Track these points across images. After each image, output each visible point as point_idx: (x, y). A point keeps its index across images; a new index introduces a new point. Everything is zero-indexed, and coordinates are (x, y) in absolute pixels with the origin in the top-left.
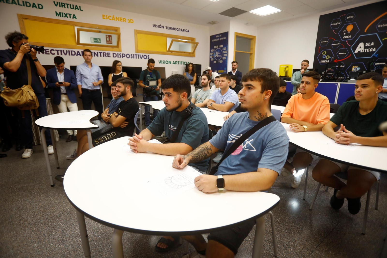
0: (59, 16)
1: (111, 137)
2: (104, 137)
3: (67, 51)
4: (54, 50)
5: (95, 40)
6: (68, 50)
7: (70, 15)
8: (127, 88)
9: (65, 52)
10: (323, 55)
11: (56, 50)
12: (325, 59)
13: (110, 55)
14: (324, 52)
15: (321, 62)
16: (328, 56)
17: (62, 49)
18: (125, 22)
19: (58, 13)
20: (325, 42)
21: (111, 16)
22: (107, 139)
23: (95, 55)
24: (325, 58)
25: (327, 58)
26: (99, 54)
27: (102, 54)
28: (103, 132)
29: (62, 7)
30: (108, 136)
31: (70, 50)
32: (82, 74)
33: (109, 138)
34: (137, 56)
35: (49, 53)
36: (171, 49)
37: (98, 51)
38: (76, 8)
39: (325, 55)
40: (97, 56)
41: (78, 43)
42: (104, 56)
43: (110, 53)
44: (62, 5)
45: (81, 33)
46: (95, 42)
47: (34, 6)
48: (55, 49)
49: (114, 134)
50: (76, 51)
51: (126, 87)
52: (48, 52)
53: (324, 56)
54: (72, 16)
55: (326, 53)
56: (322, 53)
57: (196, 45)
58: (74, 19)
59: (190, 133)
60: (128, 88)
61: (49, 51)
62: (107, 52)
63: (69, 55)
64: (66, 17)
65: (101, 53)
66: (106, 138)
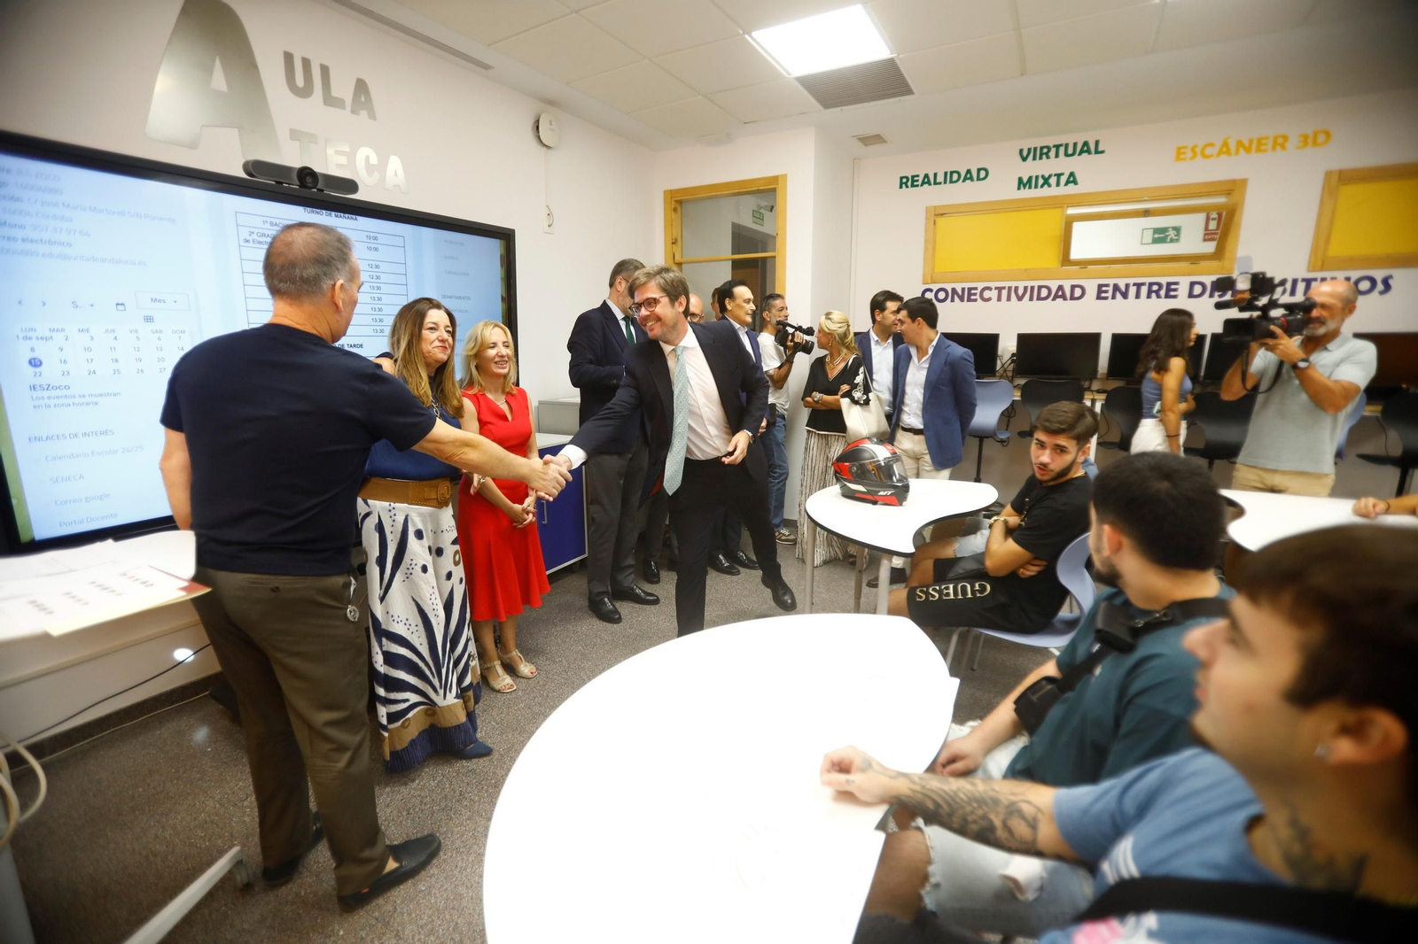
0: (1024, 188)
1: (970, 596)
2: (947, 588)
3: (1026, 288)
4: (990, 289)
5: (1156, 236)
6: (1029, 284)
7: (1059, 176)
9: (1021, 292)
11: (996, 288)
13: (1175, 290)
17: (1013, 284)
18: (1283, 149)
19: (1025, 180)
21: (1212, 145)
23: (1118, 295)
26: (1133, 290)
27: (1144, 290)
29: (1041, 158)
30: (964, 588)
31: (1036, 284)
33: (960, 597)
35: (978, 297)
37: (1131, 281)
38: (1086, 149)
40: (1125, 295)
41: (1066, 260)
42: (1149, 296)
43: (1176, 283)
44: (1042, 153)
45: (1077, 226)
46: (1155, 241)
47: (968, 176)
48: (993, 285)
49: (983, 589)
50: (1054, 285)
52: (975, 294)
54: (1063, 179)
58: (1071, 185)
61: (978, 292)
62: (1164, 281)
63: (1031, 299)
64: (1046, 186)
65: (1139, 286)
66: (951, 591)
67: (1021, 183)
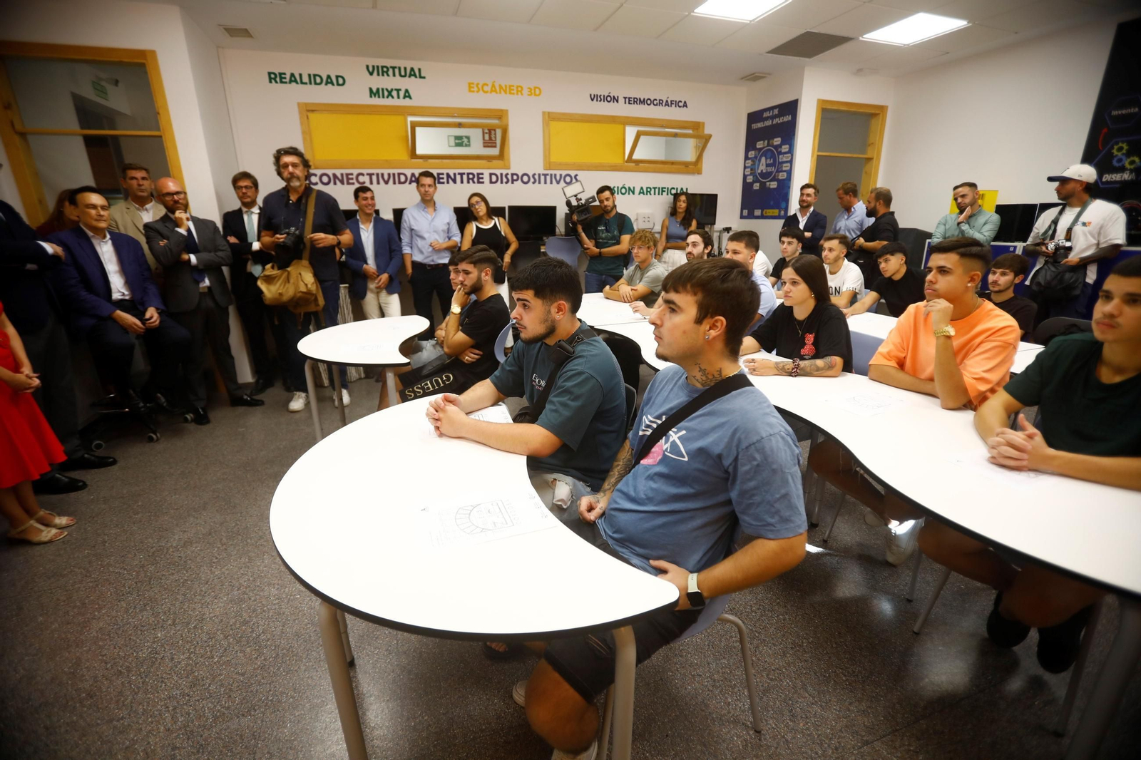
0: (375, 96)
1: (442, 385)
2: (427, 384)
3: (389, 175)
4: (363, 175)
5: (457, 141)
6: (391, 171)
7: (398, 90)
8: (483, 274)
9: (386, 177)
10: (1117, 155)
11: (368, 174)
12: (1122, 169)
13: (482, 178)
14: (1120, 145)
15: (1104, 180)
16: (1132, 158)
17: (380, 171)
18: (522, 94)
19: (374, 90)
20: (1129, 111)
21: (487, 85)
22: (432, 389)
23: (450, 181)
24: (1120, 164)
25: (1127, 166)
26: (458, 178)
27: (465, 177)
28: (425, 372)
29: (383, 75)
30: (437, 381)
31: (396, 171)
32: (413, 227)
33: (437, 388)
34: (548, 178)
35: (354, 181)
36: (635, 157)
37: (457, 171)
38: (412, 73)
39: (1123, 154)
40: (454, 181)
41: (413, 154)
42: (468, 182)
43: (482, 174)
44: (383, 71)
45: (418, 130)
46: (458, 145)
47: (329, 81)
48: (365, 171)
49: (448, 378)
50: (408, 172)
51: (481, 272)
52: (352, 179)
53: (1120, 160)
54: (402, 94)
55: (1127, 150)
56: (1113, 148)
57: (704, 140)
58: (407, 99)
59: (558, 401)
60: (487, 274)
61: (354, 177)
62: (475, 172)
63: (394, 183)
64: (390, 97)
65: (461, 175)
66: (430, 385)
67: (373, 93)
